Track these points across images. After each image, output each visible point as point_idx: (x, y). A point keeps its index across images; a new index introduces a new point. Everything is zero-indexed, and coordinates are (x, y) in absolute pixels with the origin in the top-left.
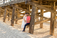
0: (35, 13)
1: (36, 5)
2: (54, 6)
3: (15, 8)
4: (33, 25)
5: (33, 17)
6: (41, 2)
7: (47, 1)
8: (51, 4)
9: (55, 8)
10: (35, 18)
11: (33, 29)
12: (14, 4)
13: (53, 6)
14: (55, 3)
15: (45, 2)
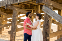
0: (17, 18)
1: (17, 10)
2: (38, 10)
4: (14, 32)
5: (14, 23)
6: (23, 6)
7: (30, 5)
8: (35, 8)
10: (16, 24)
14: (39, 6)
15: (28, 6)
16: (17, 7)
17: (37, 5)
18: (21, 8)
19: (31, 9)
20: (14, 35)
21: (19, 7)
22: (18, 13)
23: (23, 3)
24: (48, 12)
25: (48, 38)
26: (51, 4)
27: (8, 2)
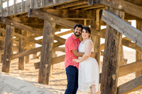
0: (52, 36)
2: (95, 19)
3: (12, 28)
4: (46, 66)
5: (46, 46)
6: (65, 11)
7: (80, 9)
8: (89, 15)
9: (98, 24)
10: (51, 49)
11: (48, 75)
12: (8, 18)
13: (93, 19)
14: (98, 11)
15: (74, 11)
16: (53, 15)
17: (92, 9)
18: (60, 16)
19: (80, 17)
20: (46, 71)
21: (57, 13)
22: (54, 26)
23: (64, 5)
24: (112, 23)
25: (114, 77)
26: (120, 7)
27: (33, 4)
